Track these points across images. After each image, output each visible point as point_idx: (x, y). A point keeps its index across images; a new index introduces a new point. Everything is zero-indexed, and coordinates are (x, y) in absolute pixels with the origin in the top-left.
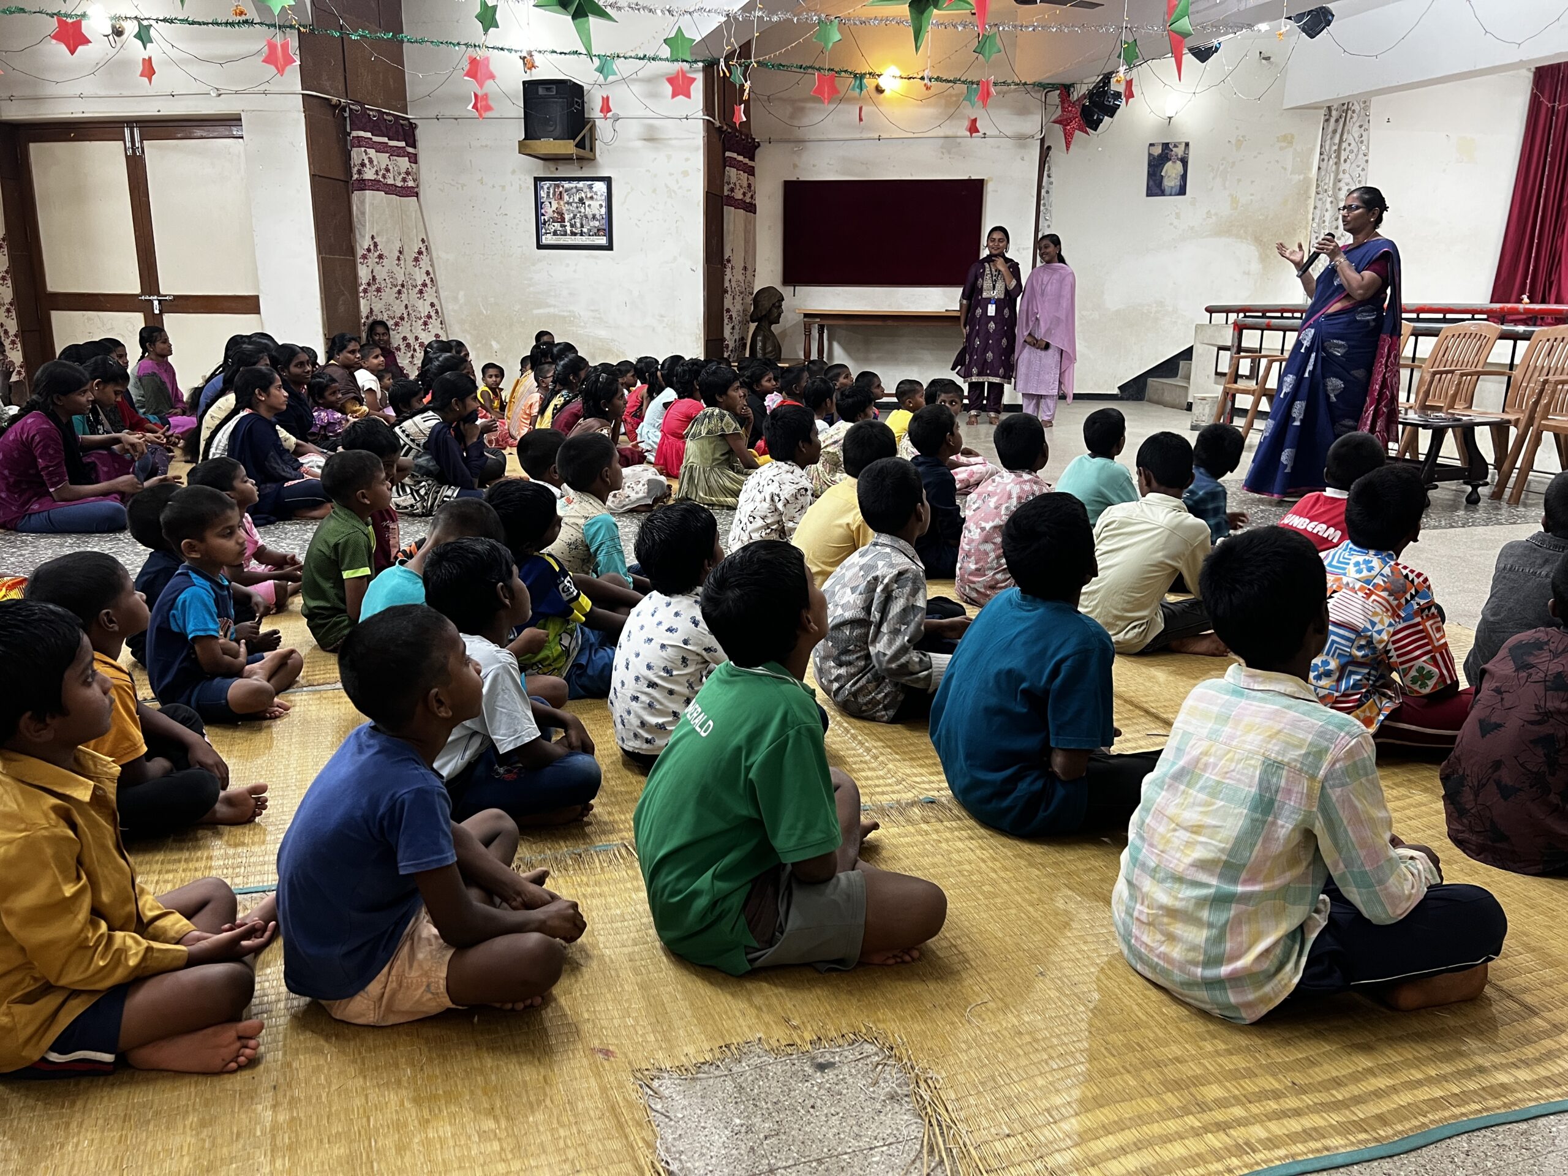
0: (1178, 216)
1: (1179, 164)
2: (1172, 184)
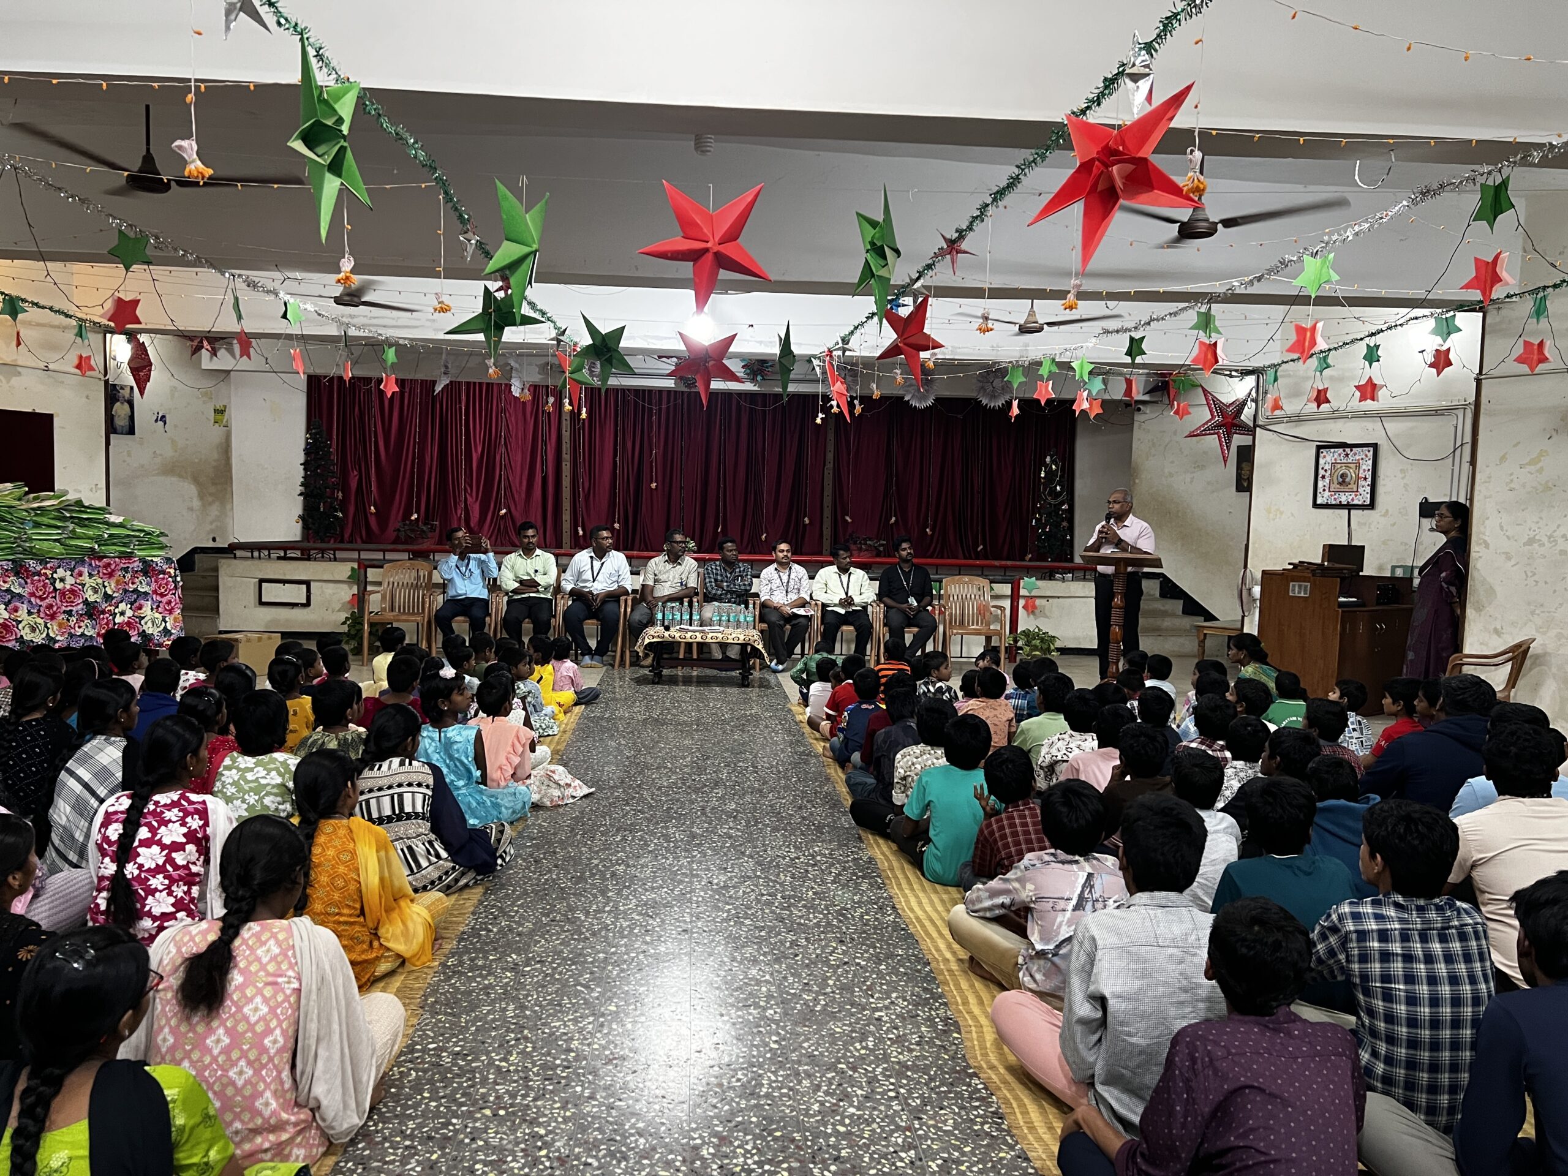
0: (129, 455)
1: (126, 406)
2: (122, 423)
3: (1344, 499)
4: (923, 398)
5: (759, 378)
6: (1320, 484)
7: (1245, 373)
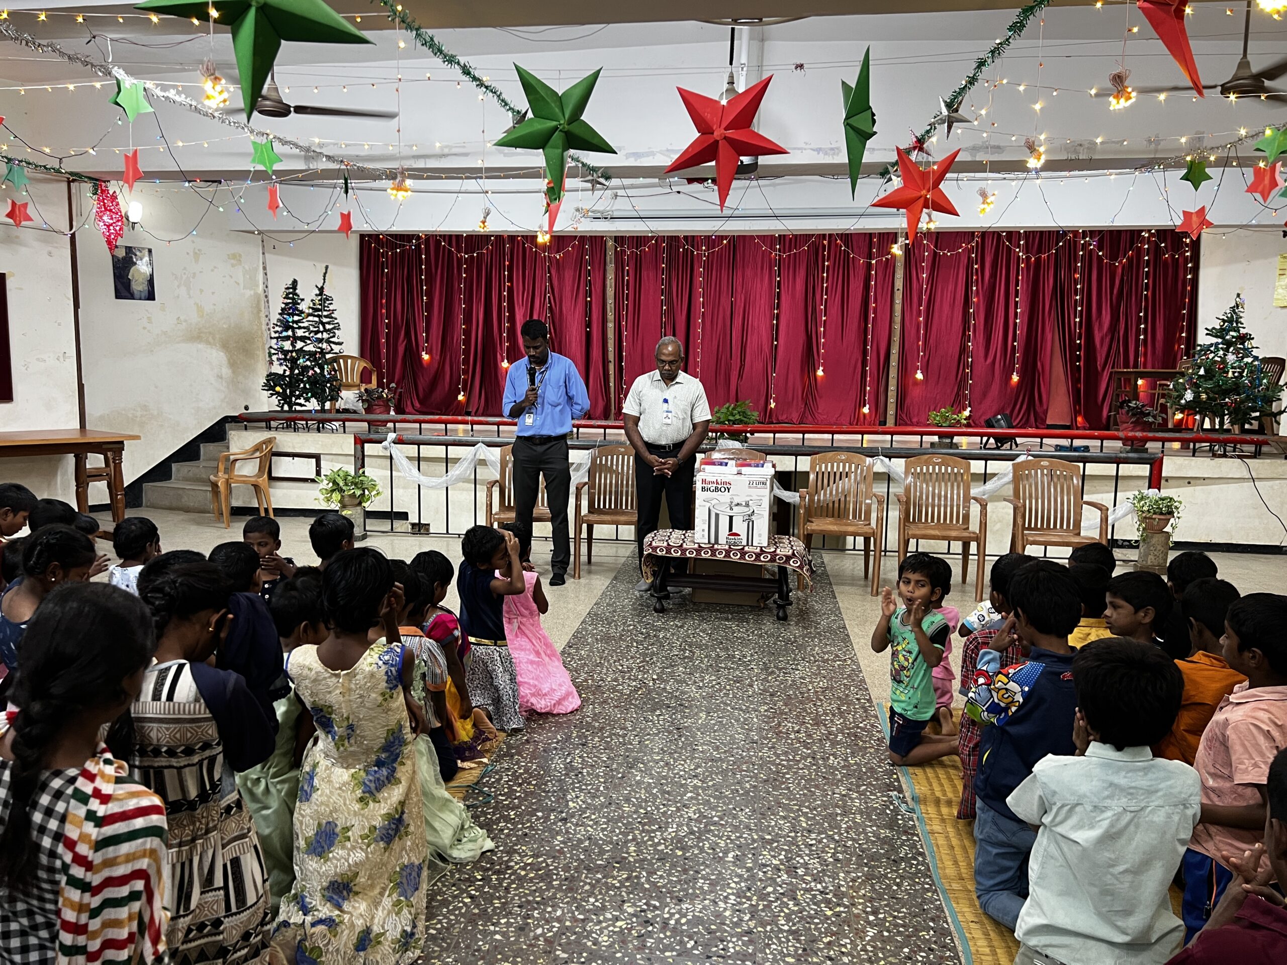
0: (149, 320)
2: (140, 288)
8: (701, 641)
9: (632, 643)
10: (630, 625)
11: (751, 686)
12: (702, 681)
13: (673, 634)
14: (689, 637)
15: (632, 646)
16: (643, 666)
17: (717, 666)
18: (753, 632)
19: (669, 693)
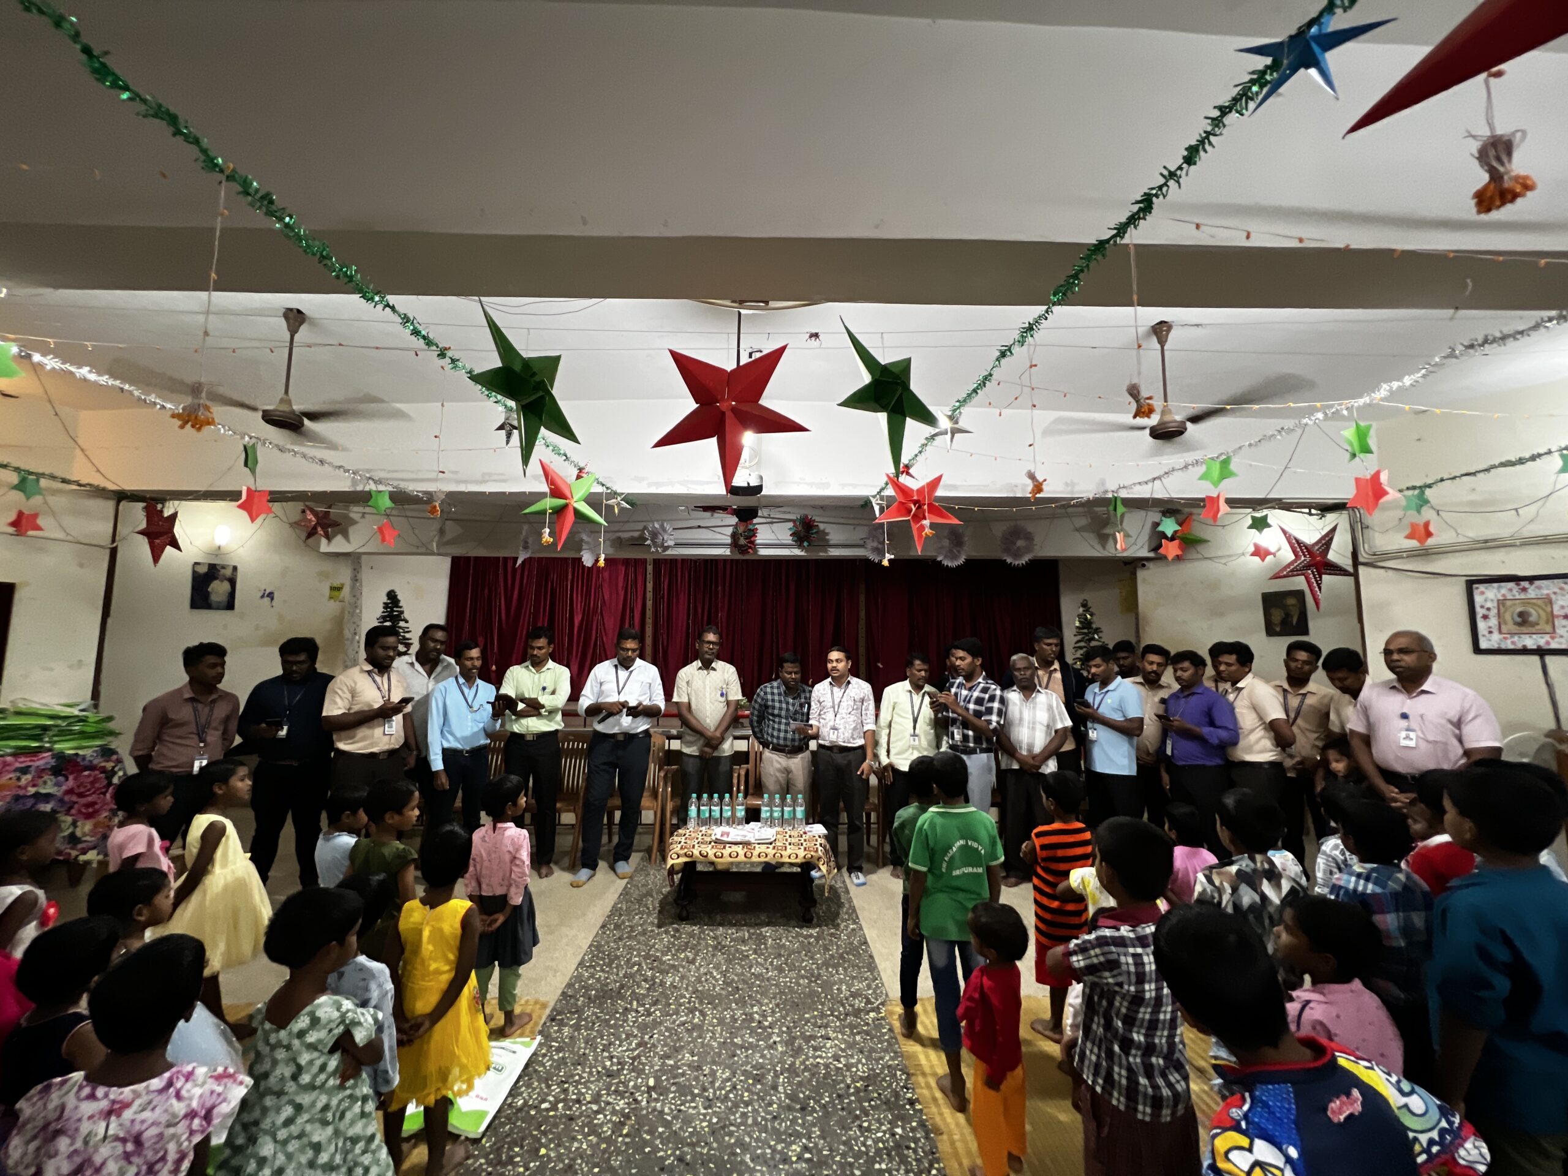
2: (219, 600)
3: (1530, 642)
4: (954, 557)
5: (806, 544)
6: (1482, 625)
7: (1326, 508)
8: (714, 988)
9: (631, 1003)
10: (635, 964)
11: (775, 1087)
12: (712, 1083)
13: (682, 978)
14: (700, 982)
15: (632, 1010)
16: (639, 1056)
17: (732, 1041)
18: (771, 963)
19: (667, 1125)
